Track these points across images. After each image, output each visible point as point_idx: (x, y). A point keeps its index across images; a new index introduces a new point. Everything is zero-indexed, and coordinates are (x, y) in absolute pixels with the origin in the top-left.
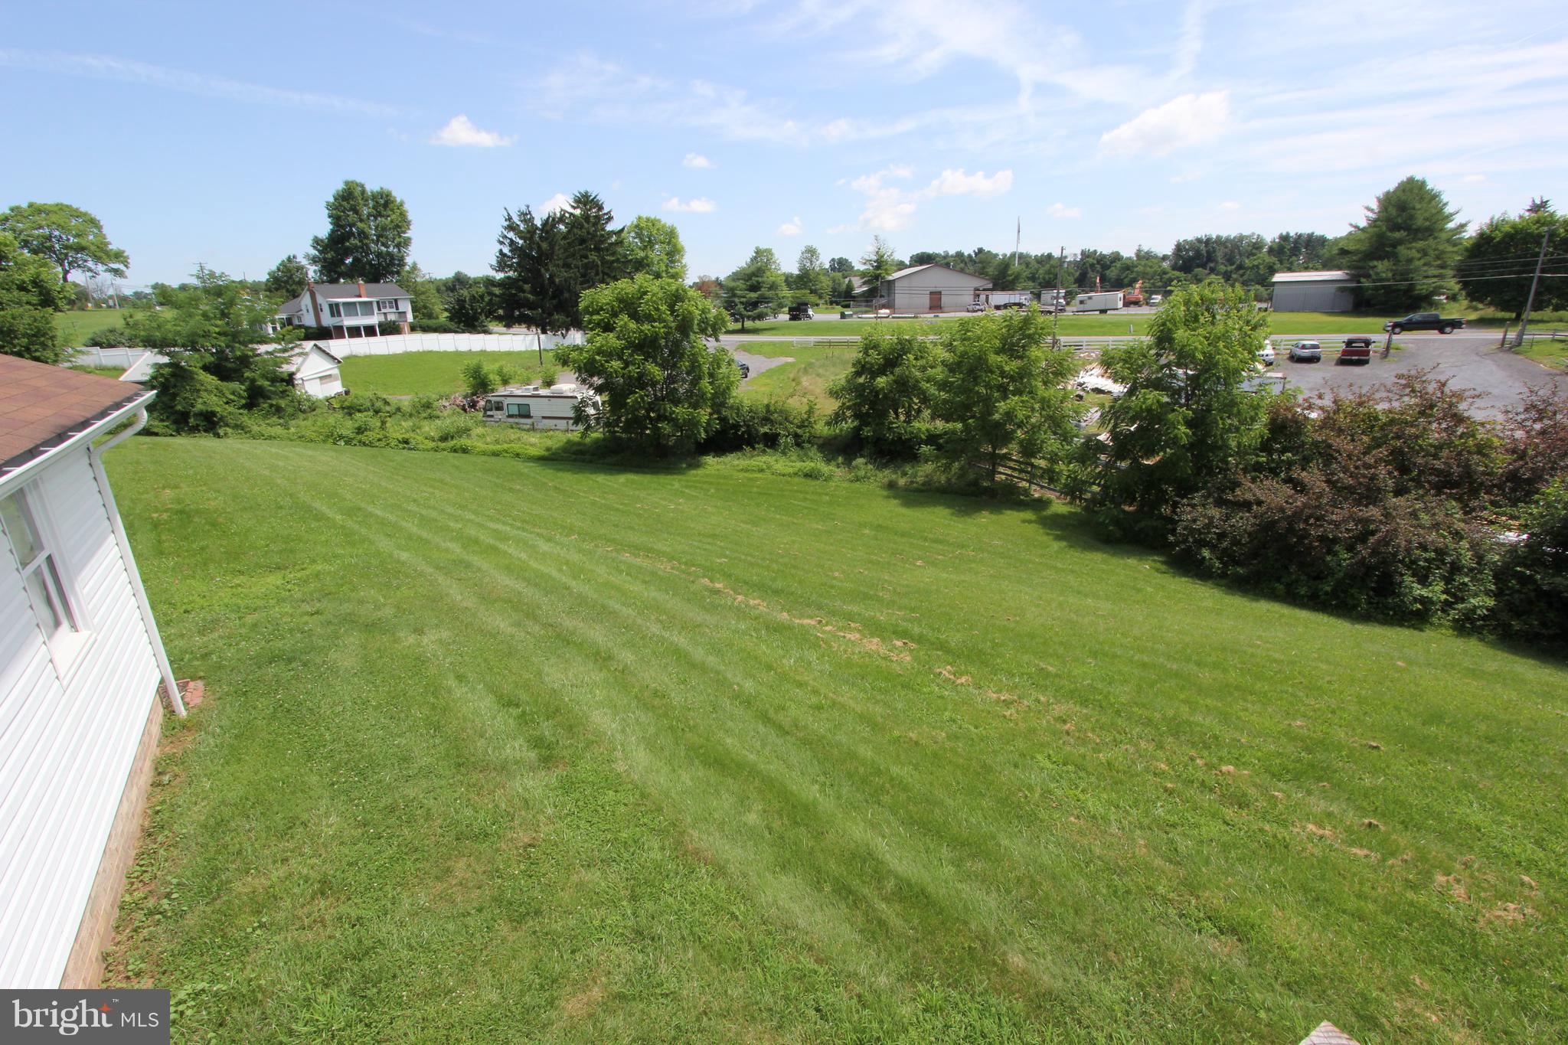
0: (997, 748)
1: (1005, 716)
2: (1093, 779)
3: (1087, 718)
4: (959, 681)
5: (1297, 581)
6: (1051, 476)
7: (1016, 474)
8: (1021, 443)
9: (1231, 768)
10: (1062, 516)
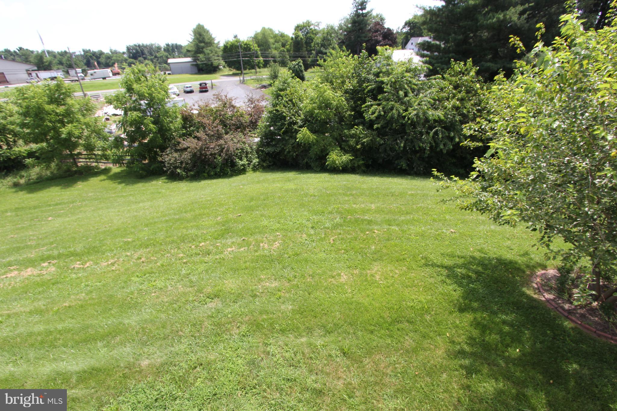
0: (112, 285)
1: (113, 270)
2: (157, 274)
3: (149, 252)
4: (86, 266)
5: (209, 171)
6: (105, 157)
7: (88, 160)
8: (84, 145)
9: (203, 244)
10: (119, 173)
